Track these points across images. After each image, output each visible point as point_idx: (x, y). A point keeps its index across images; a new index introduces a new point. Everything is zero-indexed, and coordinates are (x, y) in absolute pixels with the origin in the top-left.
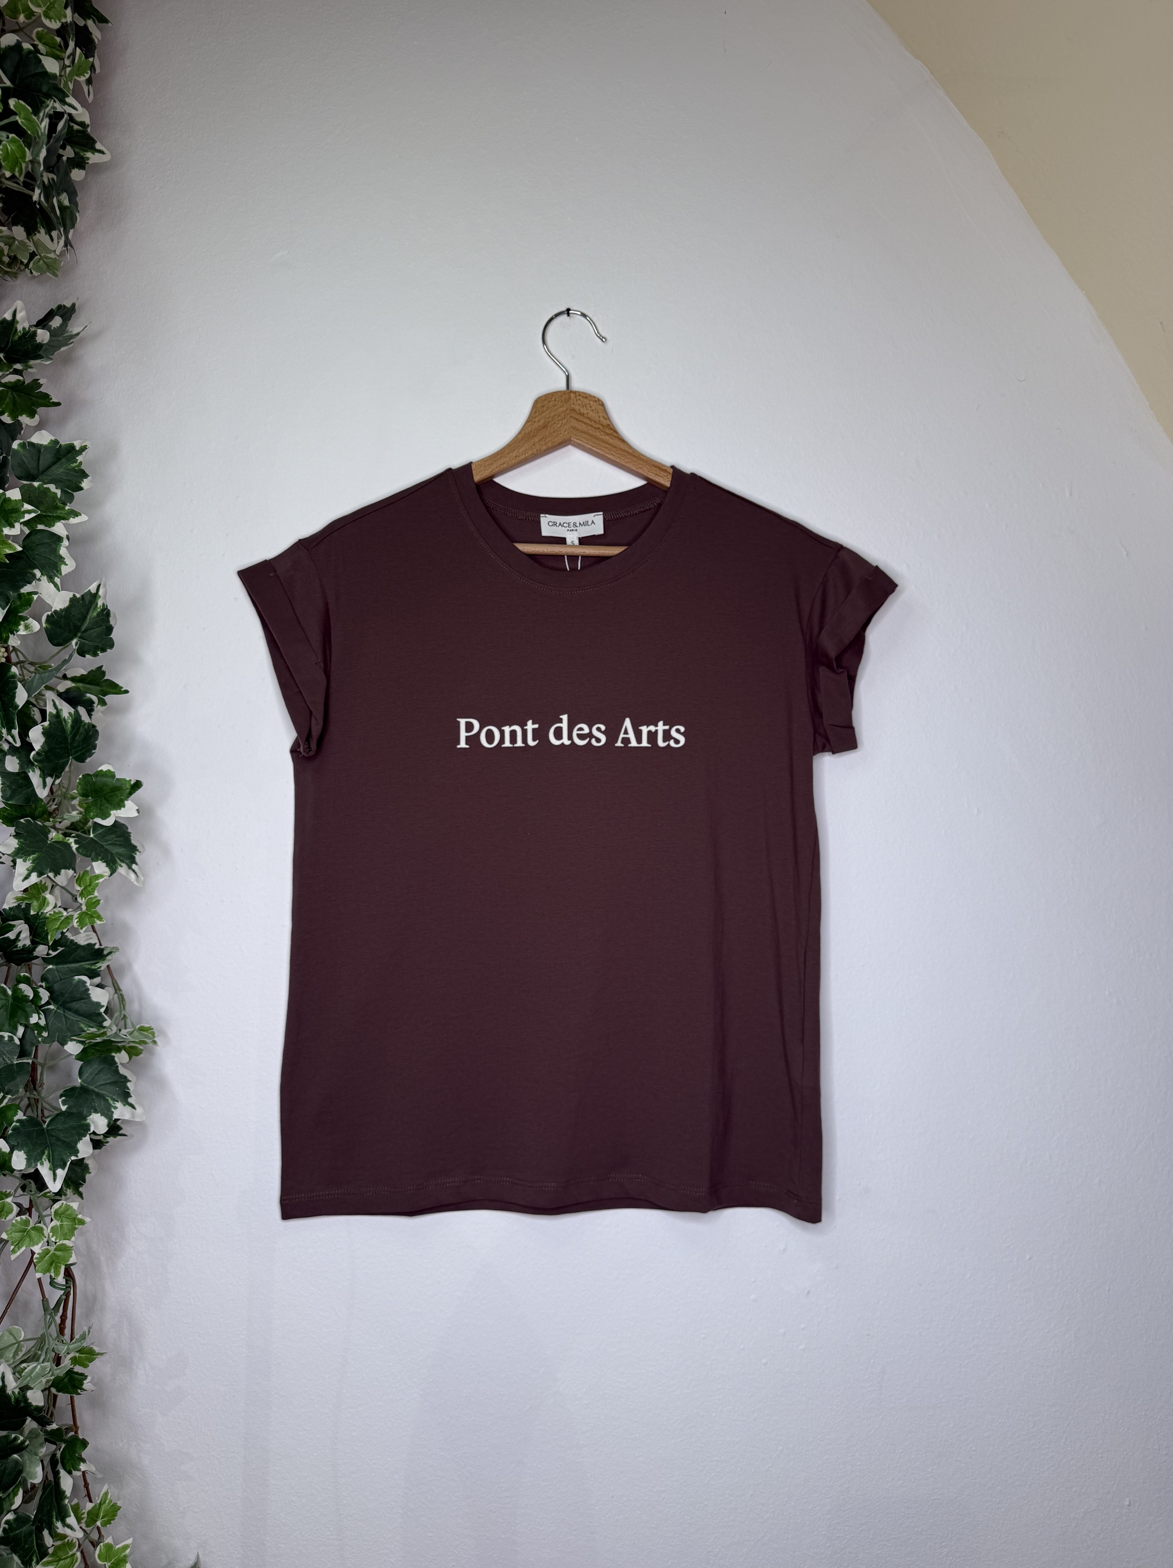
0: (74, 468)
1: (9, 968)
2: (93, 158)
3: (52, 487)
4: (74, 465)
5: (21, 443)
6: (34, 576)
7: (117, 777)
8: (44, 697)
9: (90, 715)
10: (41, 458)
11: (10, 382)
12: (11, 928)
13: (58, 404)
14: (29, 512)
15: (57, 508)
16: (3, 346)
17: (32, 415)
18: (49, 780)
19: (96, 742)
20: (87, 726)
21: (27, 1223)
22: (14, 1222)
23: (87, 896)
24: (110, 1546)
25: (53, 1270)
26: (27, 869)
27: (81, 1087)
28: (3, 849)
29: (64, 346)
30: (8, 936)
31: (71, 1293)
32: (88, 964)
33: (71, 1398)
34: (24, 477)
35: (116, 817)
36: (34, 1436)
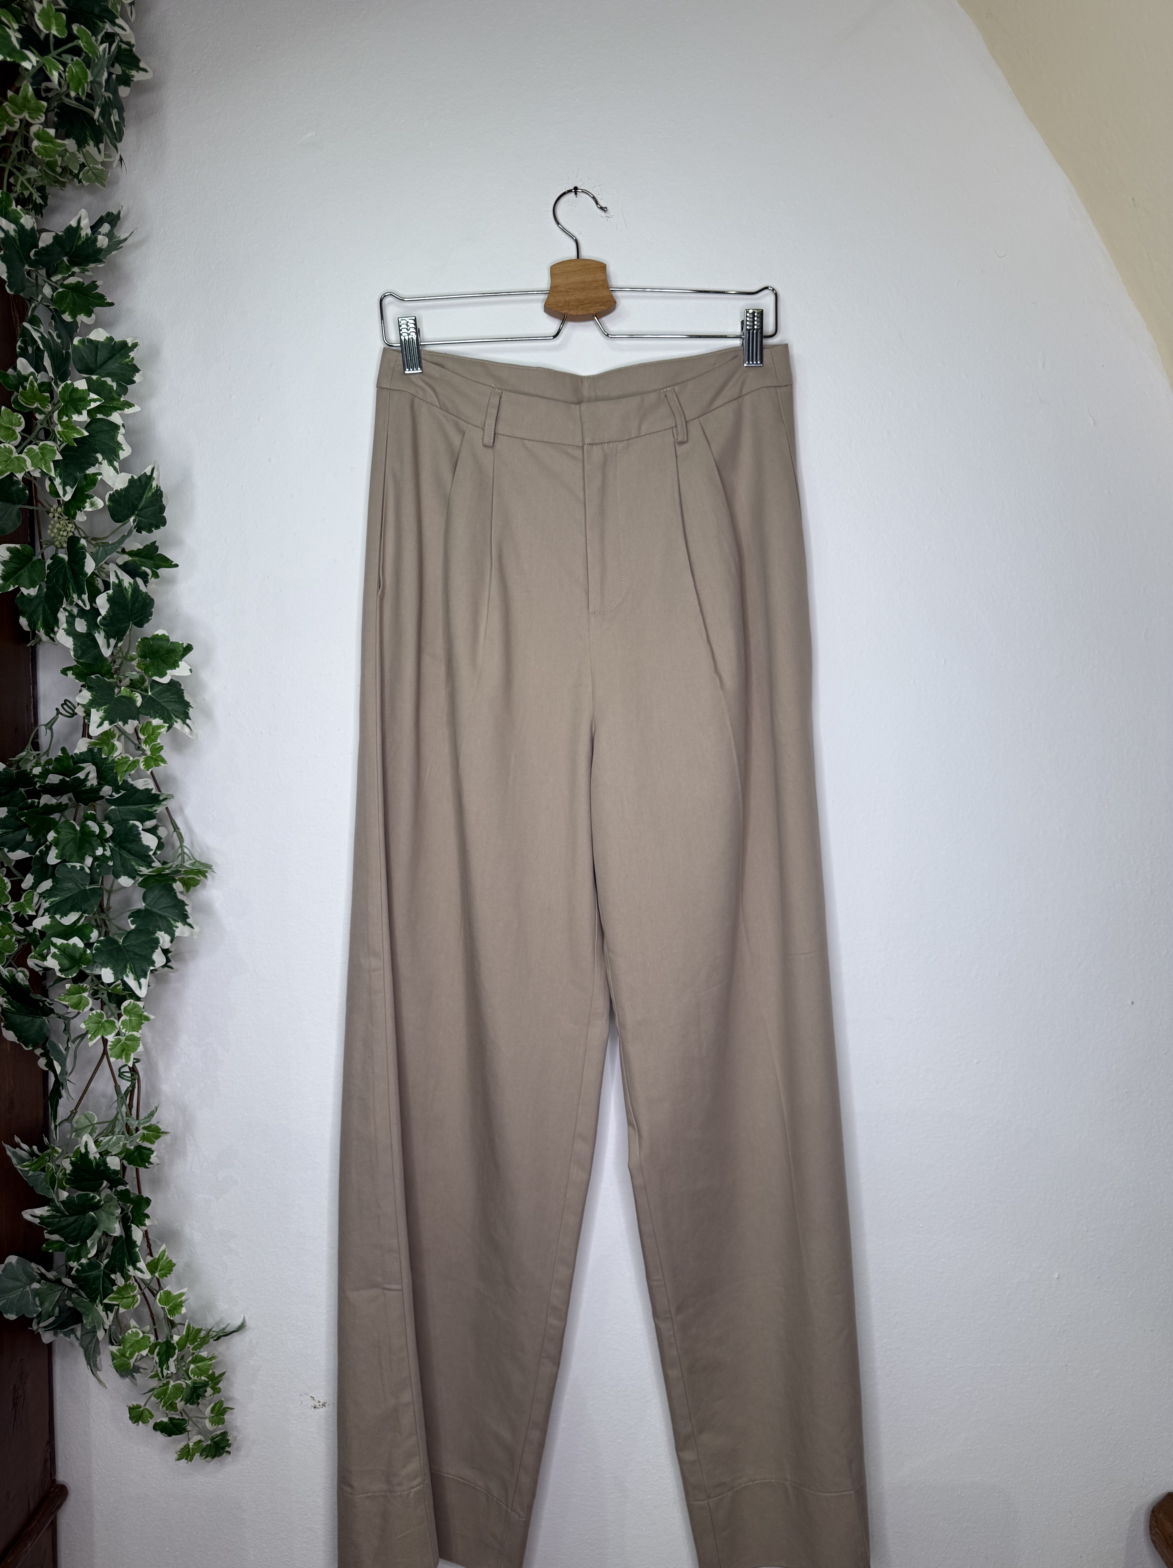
0: (127, 363)
1: (77, 810)
2: (137, 76)
3: (109, 380)
4: (127, 360)
5: (81, 340)
6: (97, 459)
7: (171, 640)
8: (105, 570)
9: (146, 586)
10: (99, 352)
11: (71, 284)
12: (82, 769)
13: (112, 304)
14: (95, 400)
15: (113, 399)
16: (67, 250)
17: (89, 314)
18: (113, 642)
19: (153, 610)
20: (144, 595)
21: (101, 1016)
22: (90, 1014)
23: (151, 743)
24: (168, 1293)
25: (124, 1057)
26: (101, 718)
27: (146, 910)
28: (78, 700)
29: (114, 250)
30: (78, 777)
31: (137, 1085)
32: (145, 807)
33: (137, 1170)
34: (87, 370)
35: (172, 676)
36: (108, 1199)
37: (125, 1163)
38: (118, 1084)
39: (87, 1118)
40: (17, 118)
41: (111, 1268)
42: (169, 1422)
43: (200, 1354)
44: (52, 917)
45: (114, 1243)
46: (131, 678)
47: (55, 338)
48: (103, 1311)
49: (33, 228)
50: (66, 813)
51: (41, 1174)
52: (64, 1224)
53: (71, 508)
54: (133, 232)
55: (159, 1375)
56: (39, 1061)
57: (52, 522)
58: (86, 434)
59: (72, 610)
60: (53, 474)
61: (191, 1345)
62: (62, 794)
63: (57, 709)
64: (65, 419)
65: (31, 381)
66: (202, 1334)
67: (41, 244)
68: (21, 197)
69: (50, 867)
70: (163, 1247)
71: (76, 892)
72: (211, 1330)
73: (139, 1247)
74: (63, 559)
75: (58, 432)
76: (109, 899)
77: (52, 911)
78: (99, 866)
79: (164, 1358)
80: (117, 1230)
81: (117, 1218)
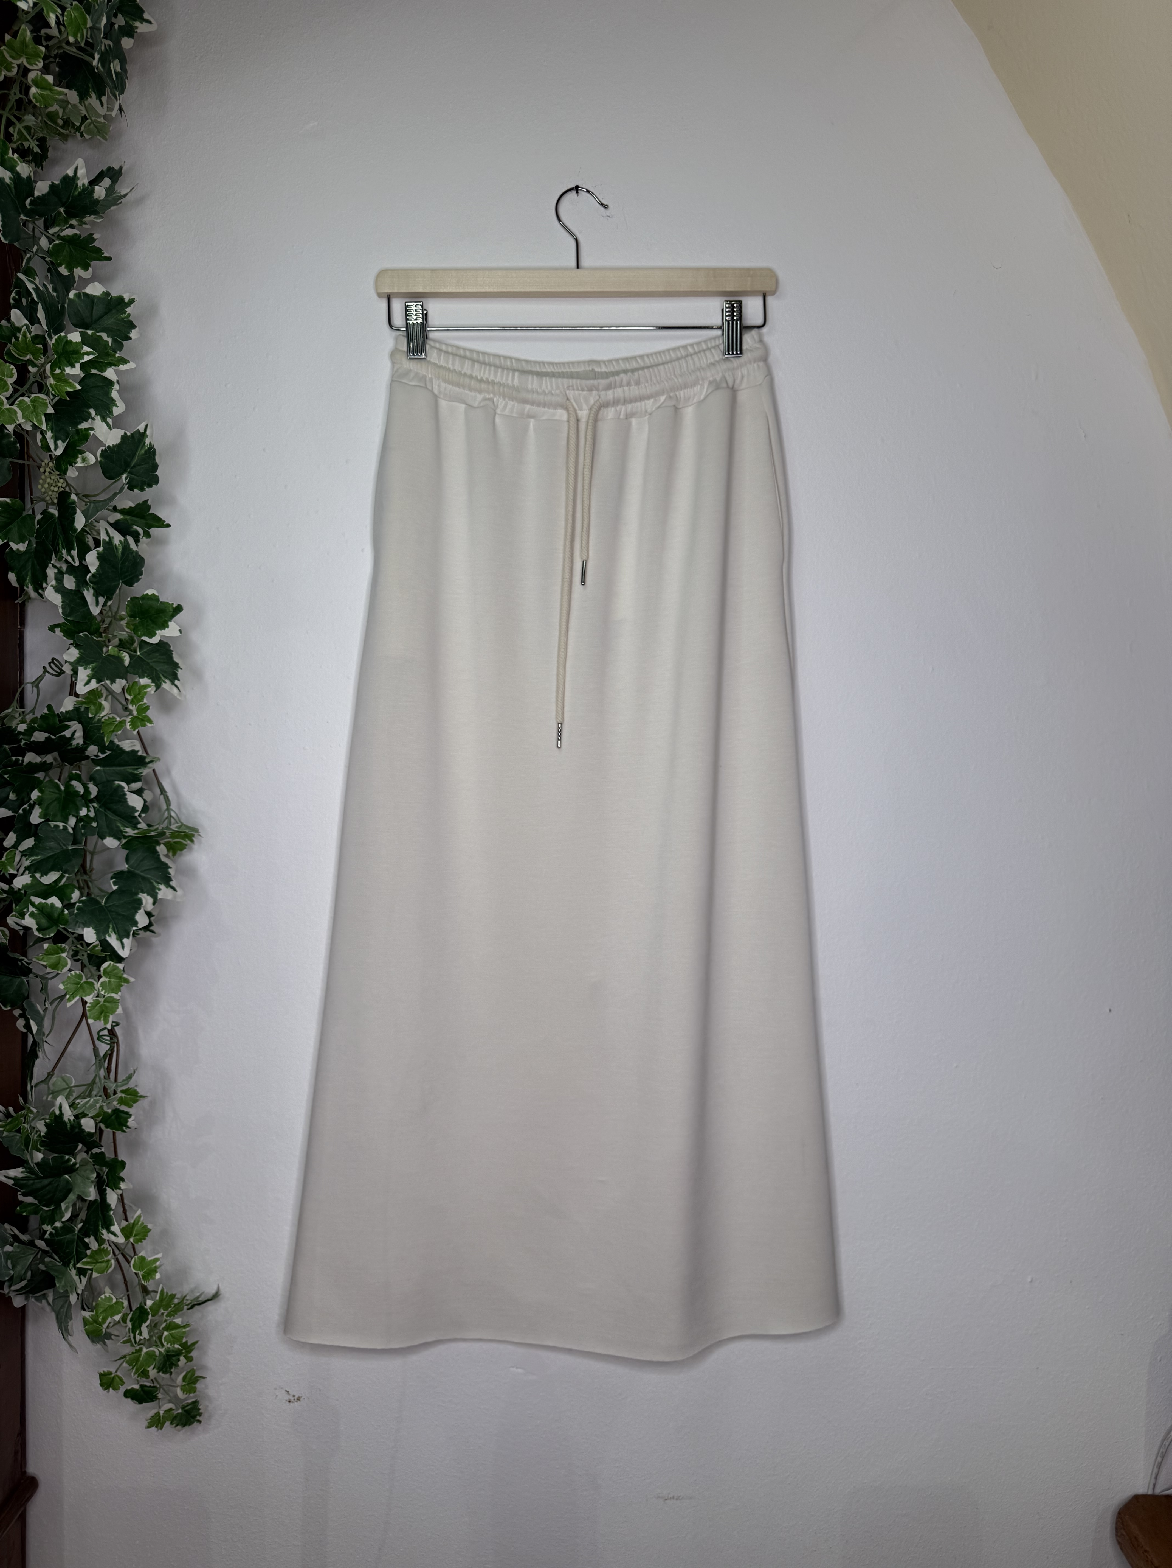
0: (123, 319)
1: (62, 770)
2: (141, 28)
3: (104, 336)
4: (124, 316)
5: (76, 293)
6: (90, 414)
7: (161, 600)
8: (96, 528)
9: (137, 545)
10: (95, 308)
11: (68, 236)
12: (68, 727)
13: (109, 259)
14: (88, 354)
15: (108, 355)
16: (64, 200)
17: (86, 268)
18: (102, 600)
19: (143, 569)
20: (134, 554)
21: (80, 977)
22: (69, 975)
23: (138, 703)
24: (143, 1259)
25: (102, 1019)
26: (88, 676)
27: (129, 872)
28: (66, 657)
29: (113, 206)
30: (64, 735)
31: (115, 1049)
32: (131, 769)
33: (114, 1134)
34: (81, 324)
35: (161, 636)
36: (84, 1163)
37: (102, 1126)
38: (97, 1046)
39: (64, 1080)
40: (15, 63)
41: (85, 1232)
42: (140, 1389)
43: (174, 1320)
44: (33, 877)
45: (88, 1208)
46: (121, 637)
47: (51, 290)
48: (76, 1275)
49: (29, 177)
50: (51, 773)
51: (16, 1136)
52: (39, 1186)
53: (63, 463)
54: (133, 188)
55: (131, 1341)
56: (18, 1022)
57: (43, 477)
58: (79, 387)
59: (61, 567)
60: (44, 427)
61: (164, 1310)
62: (47, 753)
63: (44, 667)
64: (58, 371)
65: (25, 332)
66: (176, 1301)
67: (37, 193)
68: (21, 147)
69: (33, 826)
70: (139, 1212)
71: (58, 851)
72: (185, 1296)
73: (113, 1210)
74: (52, 515)
75: (51, 384)
76: (91, 861)
77: (33, 870)
78: (84, 827)
79: (137, 1324)
80: (92, 1194)
81: (92, 1182)
